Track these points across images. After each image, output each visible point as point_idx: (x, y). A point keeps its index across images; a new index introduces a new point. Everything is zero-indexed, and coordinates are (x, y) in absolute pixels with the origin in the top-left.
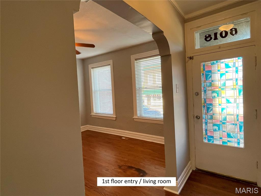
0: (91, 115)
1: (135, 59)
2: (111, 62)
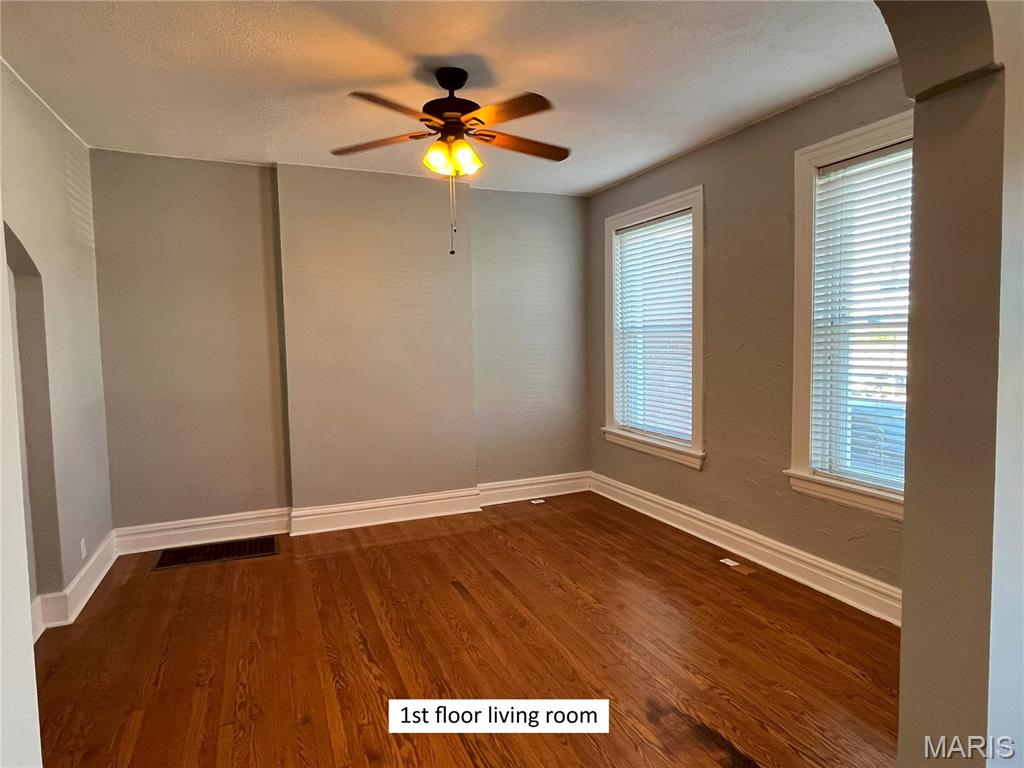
0: (604, 433)
1: (819, 168)
2: (695, 195)
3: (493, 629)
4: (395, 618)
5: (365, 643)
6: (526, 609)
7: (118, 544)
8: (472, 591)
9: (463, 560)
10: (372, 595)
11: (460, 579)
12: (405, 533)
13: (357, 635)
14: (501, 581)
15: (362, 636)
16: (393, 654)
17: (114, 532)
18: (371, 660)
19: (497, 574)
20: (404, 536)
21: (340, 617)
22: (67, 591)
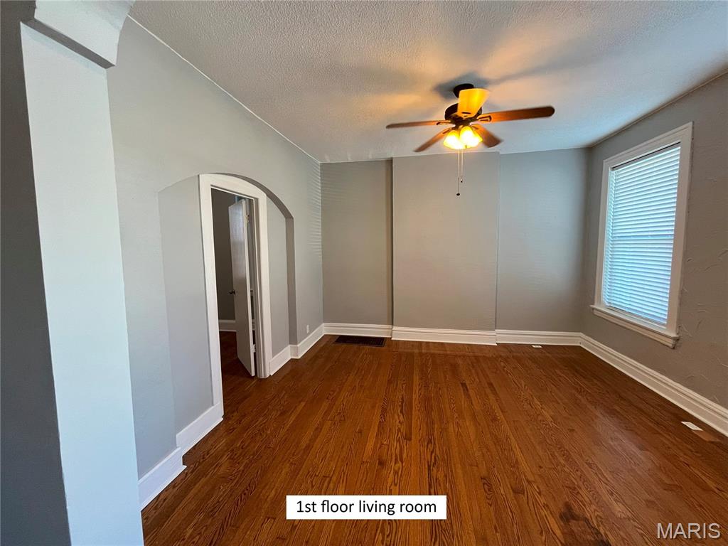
0: (593, 309)
3: (474, 417)
4: (422, 393)
5: (402, 402)
6: (500, 412)
7: (326, 329)
8: (471, 392)
9: (473, 371)
10: (416, 379)
11: (467, 382)
12: (447, 349)
13: (400, 397)
14: (491, 390)
15: (402, 399)
16: (413, 413)
17: (323, 324)
18: (401, 412)
19: (491, 385)
20: (446, 351)
21: (397, 385)
22: (298, 345)
